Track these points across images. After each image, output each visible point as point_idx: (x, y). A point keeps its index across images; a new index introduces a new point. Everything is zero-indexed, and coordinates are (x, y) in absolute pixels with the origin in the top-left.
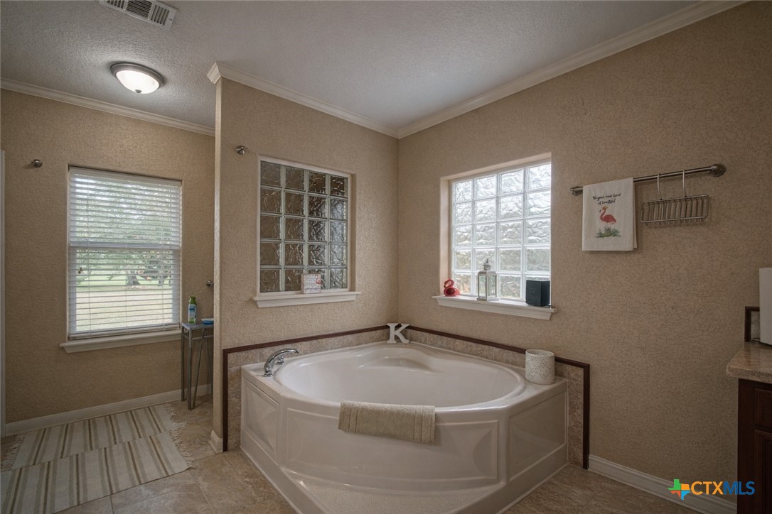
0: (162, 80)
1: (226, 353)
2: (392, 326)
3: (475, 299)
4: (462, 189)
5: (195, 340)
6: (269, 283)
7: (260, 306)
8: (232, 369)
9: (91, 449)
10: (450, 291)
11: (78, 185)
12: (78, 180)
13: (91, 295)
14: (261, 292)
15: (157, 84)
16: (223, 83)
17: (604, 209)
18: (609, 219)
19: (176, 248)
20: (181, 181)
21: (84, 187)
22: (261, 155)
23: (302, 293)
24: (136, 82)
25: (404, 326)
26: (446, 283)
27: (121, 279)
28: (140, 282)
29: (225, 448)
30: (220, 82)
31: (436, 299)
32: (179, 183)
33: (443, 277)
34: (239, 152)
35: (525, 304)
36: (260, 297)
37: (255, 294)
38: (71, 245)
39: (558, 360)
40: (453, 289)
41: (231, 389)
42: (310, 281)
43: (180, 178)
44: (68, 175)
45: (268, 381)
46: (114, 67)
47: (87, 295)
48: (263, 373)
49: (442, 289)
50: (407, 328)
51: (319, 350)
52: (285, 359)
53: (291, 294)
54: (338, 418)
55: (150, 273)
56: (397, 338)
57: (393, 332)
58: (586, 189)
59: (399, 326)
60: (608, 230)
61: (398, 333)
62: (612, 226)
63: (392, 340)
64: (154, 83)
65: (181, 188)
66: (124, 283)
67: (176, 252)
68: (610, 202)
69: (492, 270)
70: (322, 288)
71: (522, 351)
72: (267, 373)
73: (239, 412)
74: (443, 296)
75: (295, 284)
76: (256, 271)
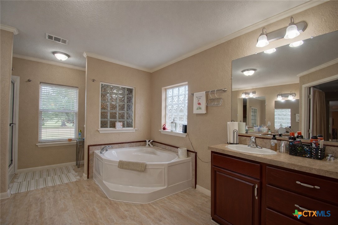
0: (69, 56)
1: (89, 146)
2: (147, 141)
3: (170, 131)
4: (170, 92)
5: (80, 145)
6: (104, 125)
7: (100, 132)
8: (90, 152)
9: (49, 176)
10: (164, 129)
11: (43, 89)
12: (43, 87)
13: (47, 130)
14: (101, 128)
15: (67, 57)
16: (87, 57)
17: (199, 101)
18: (199, 104)
19: (76, 112)
20: (78, 88)
21: (45, 90)
22: (101, 82)
23: (116, 129)
24: (61, 57)
25: (151, 141)
26: (163, 126)
27: (60, 123)
28: (66, 124)
29: (88, 178)
30: (87, 58)
31: (160, 131)
32: (77, 88)
33: (163, 123)
34: (93, 81)
35: (182, 133)
36: (100, 129)
37: (99, 128)
38: (41, 110)
39: (188, 151)
40: (165, 128)
41: (90, 158)
42: (119, 125)
43: (77, 86)
44: (40, 85)
45: (101, 155)
46: (54, 53)
47: (45, 130)
48: (100, 153)
49: (162, 128)
50: (153, 141)
51: (121, 147)
52: (108, 150)
53: (111, 129)
54: (118, 165)
55: (69, 121)
56: (149, 145)
57: (147, 143)
58: (195, 94)
59: (150, 141)
60: (199, 107)
61: (149, 143)
62: (200, 106)
63: (147, 145)
64: (66, 57)
65: (78, 90)
66: (61, 124)
67: (76, 113)
68: (200, 99)
69: (175, 122)
70: (123, 127)
71: (178, 148)
72: (101, 153)
73: (93, 166)
74: (162, 130)
75: (113, 125)
76: (99, 120)
